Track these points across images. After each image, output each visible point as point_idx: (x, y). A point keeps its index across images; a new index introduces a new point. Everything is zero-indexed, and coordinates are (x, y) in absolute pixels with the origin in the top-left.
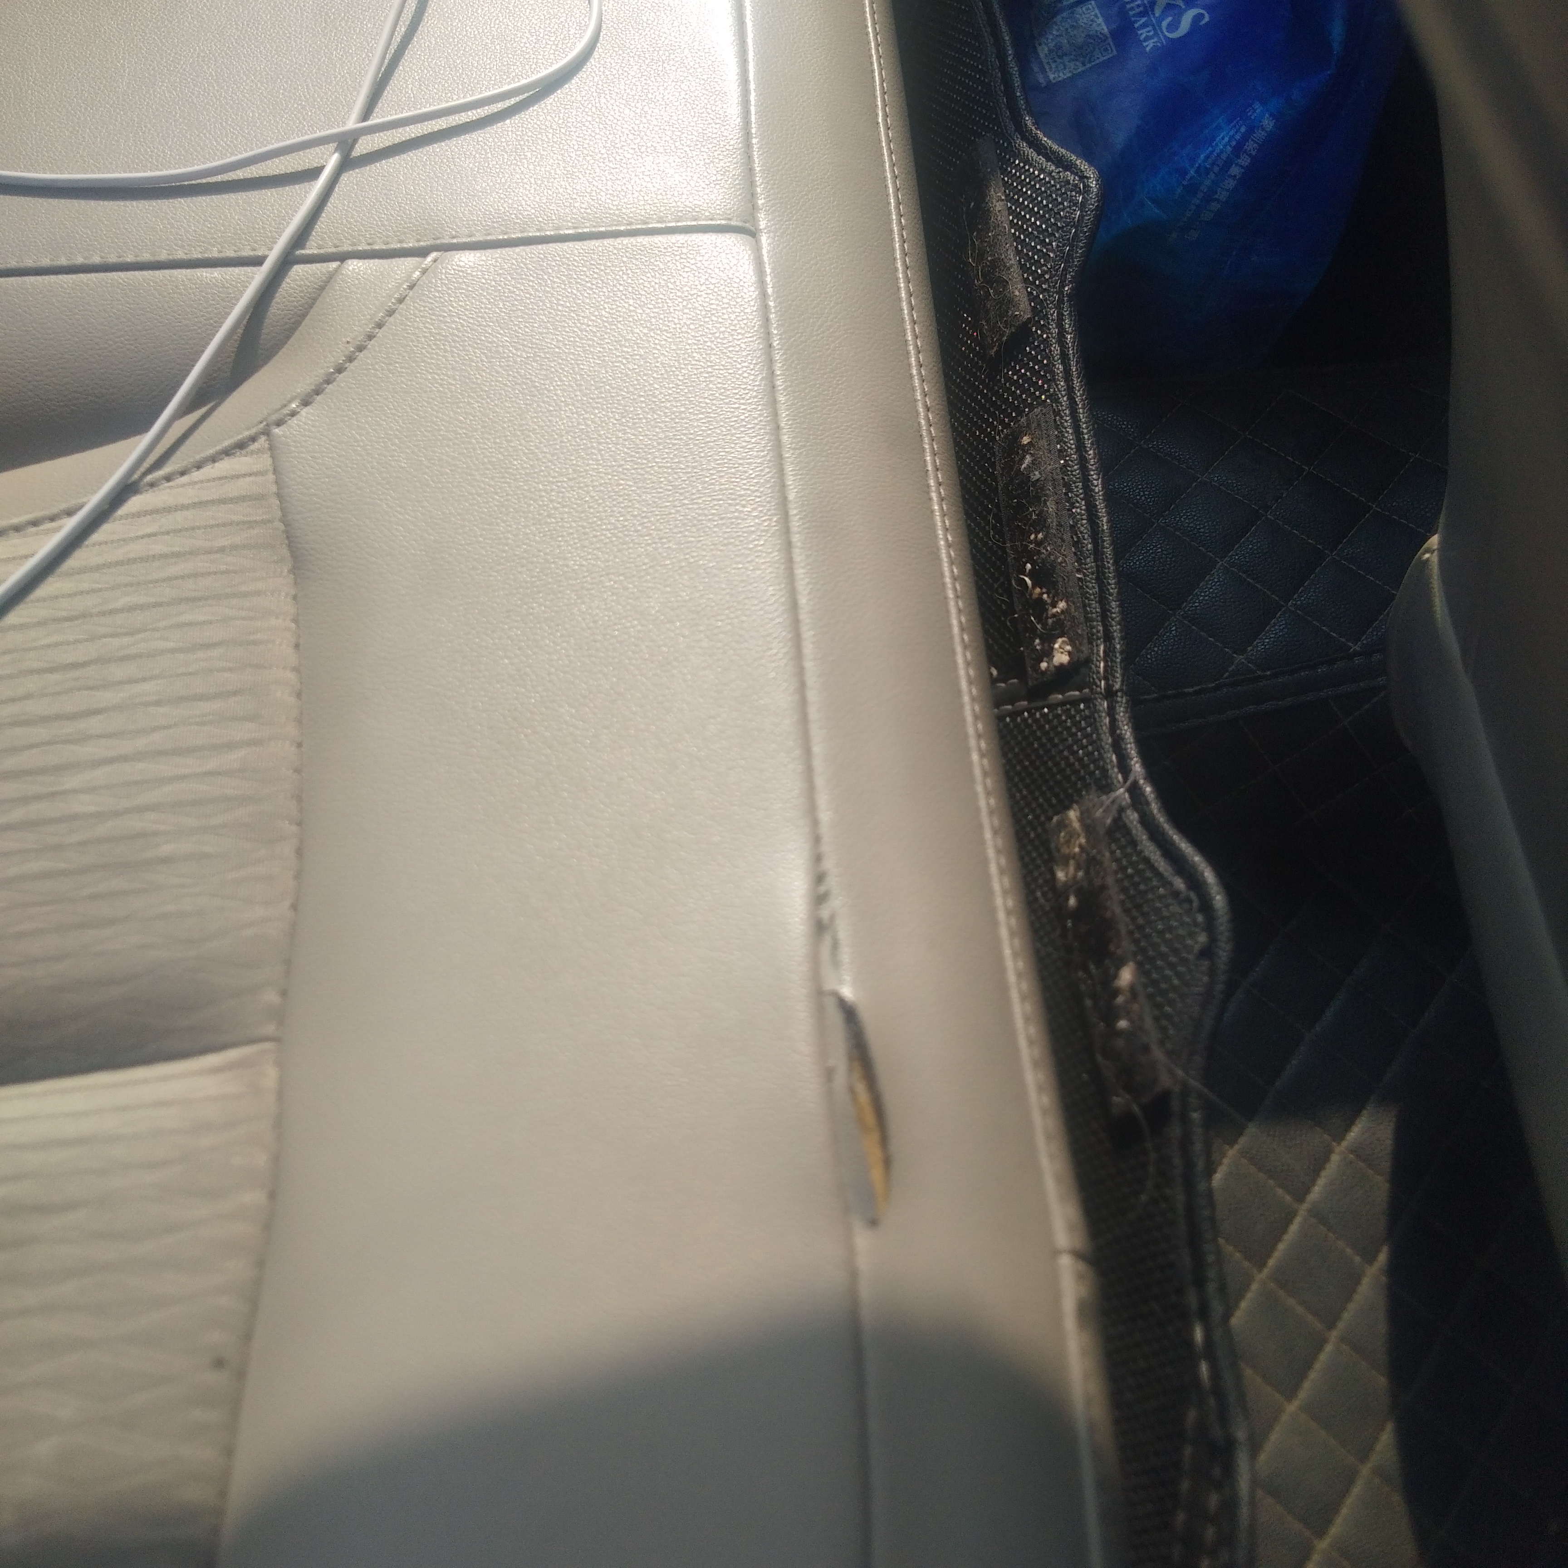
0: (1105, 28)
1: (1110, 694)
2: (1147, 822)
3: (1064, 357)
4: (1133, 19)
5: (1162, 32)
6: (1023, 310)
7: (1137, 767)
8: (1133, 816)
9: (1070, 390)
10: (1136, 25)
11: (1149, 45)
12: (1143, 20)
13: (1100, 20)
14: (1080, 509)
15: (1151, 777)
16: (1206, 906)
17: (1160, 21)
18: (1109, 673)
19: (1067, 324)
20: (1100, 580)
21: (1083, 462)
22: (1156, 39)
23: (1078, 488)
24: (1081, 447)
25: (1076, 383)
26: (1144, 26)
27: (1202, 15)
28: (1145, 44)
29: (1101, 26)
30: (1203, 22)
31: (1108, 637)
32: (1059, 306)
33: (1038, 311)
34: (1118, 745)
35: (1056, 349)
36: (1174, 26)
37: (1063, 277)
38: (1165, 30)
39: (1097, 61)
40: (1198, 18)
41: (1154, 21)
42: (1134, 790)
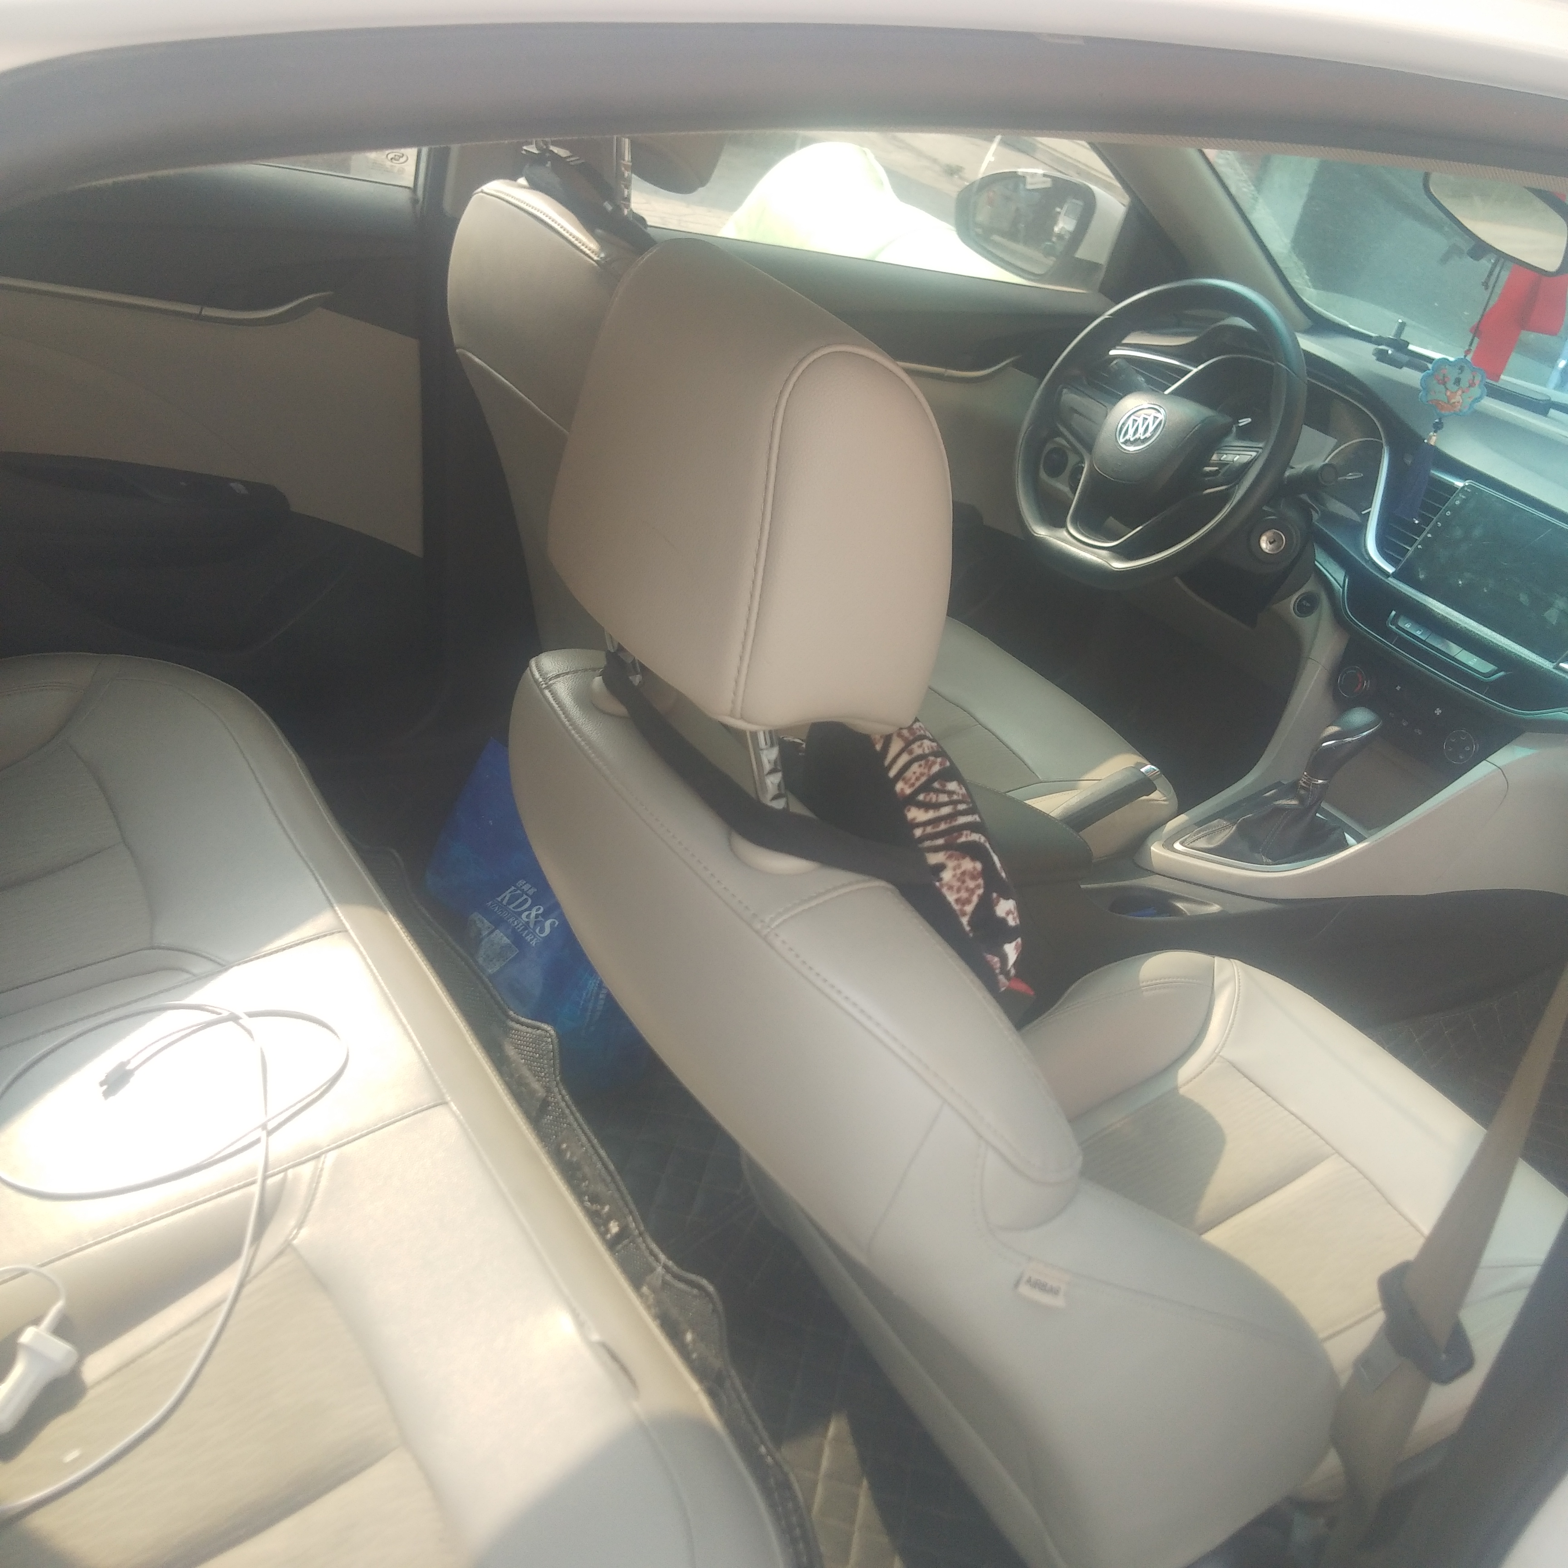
0: (509, 941)
1: (641, 1234)
2: (676, 1276)
3: (568, 1106)
4: (521, 933)
5: (537, 935)
6: (541, 1093)
7: (662, 1257)
8: (668, 1277)
9: (576, 1119)
10: (524, 935)
11: (533, 943)
12: (527, 931)
13: (505, 938)
14: (599, 1165)
15: (670, 1257)
16: (708, 1294)
17: (534, 930)
18: (637, 1227)
19: (564, 1092)
20: (619, 1190)
21: (593, 1147)
22: (536, 939)
23: (595, 1158)
24: (590, 1141)
25: (578, 1115)
26: (527, 935)
27: (554, 922)
28: (531, 943)
29: (506, 941)
30: (556, 925)
31: (631, 1212)
32: (557, 1086)
33: (548, 1090)
34: (652, 1253)
35: (563, 1104)
36: (542, 930)
37: (554, 1073)
38: (539, 934)
39: (511, 958)
40: (552, 925)
41: (532, 931)
42: (665, 1267)
